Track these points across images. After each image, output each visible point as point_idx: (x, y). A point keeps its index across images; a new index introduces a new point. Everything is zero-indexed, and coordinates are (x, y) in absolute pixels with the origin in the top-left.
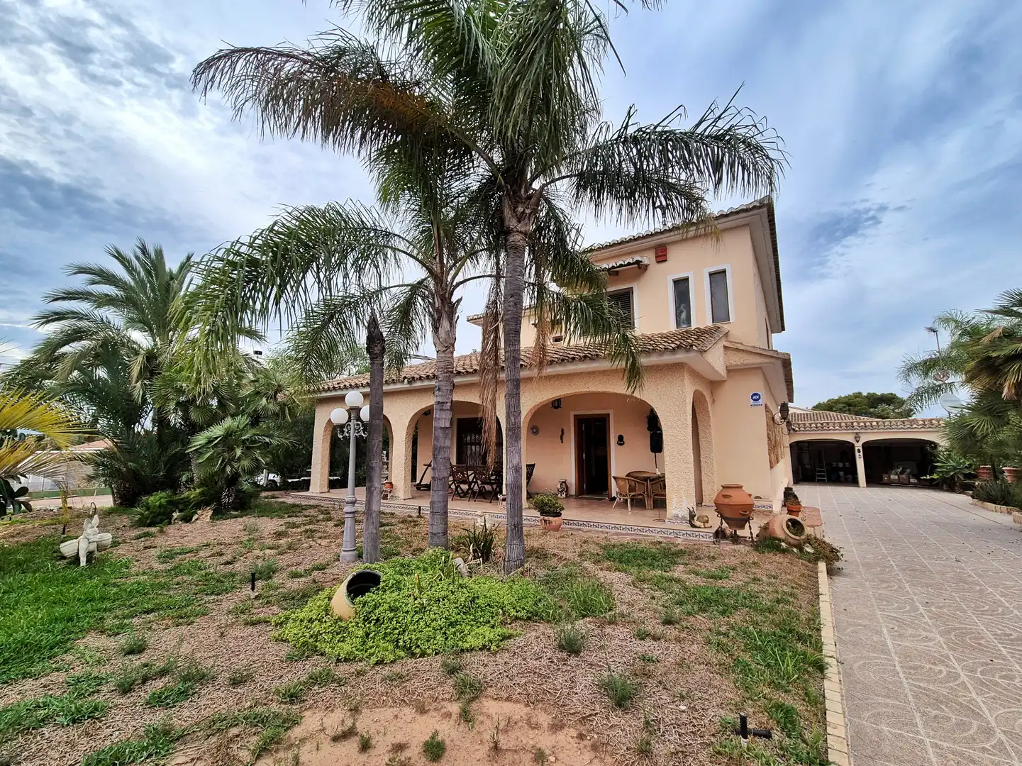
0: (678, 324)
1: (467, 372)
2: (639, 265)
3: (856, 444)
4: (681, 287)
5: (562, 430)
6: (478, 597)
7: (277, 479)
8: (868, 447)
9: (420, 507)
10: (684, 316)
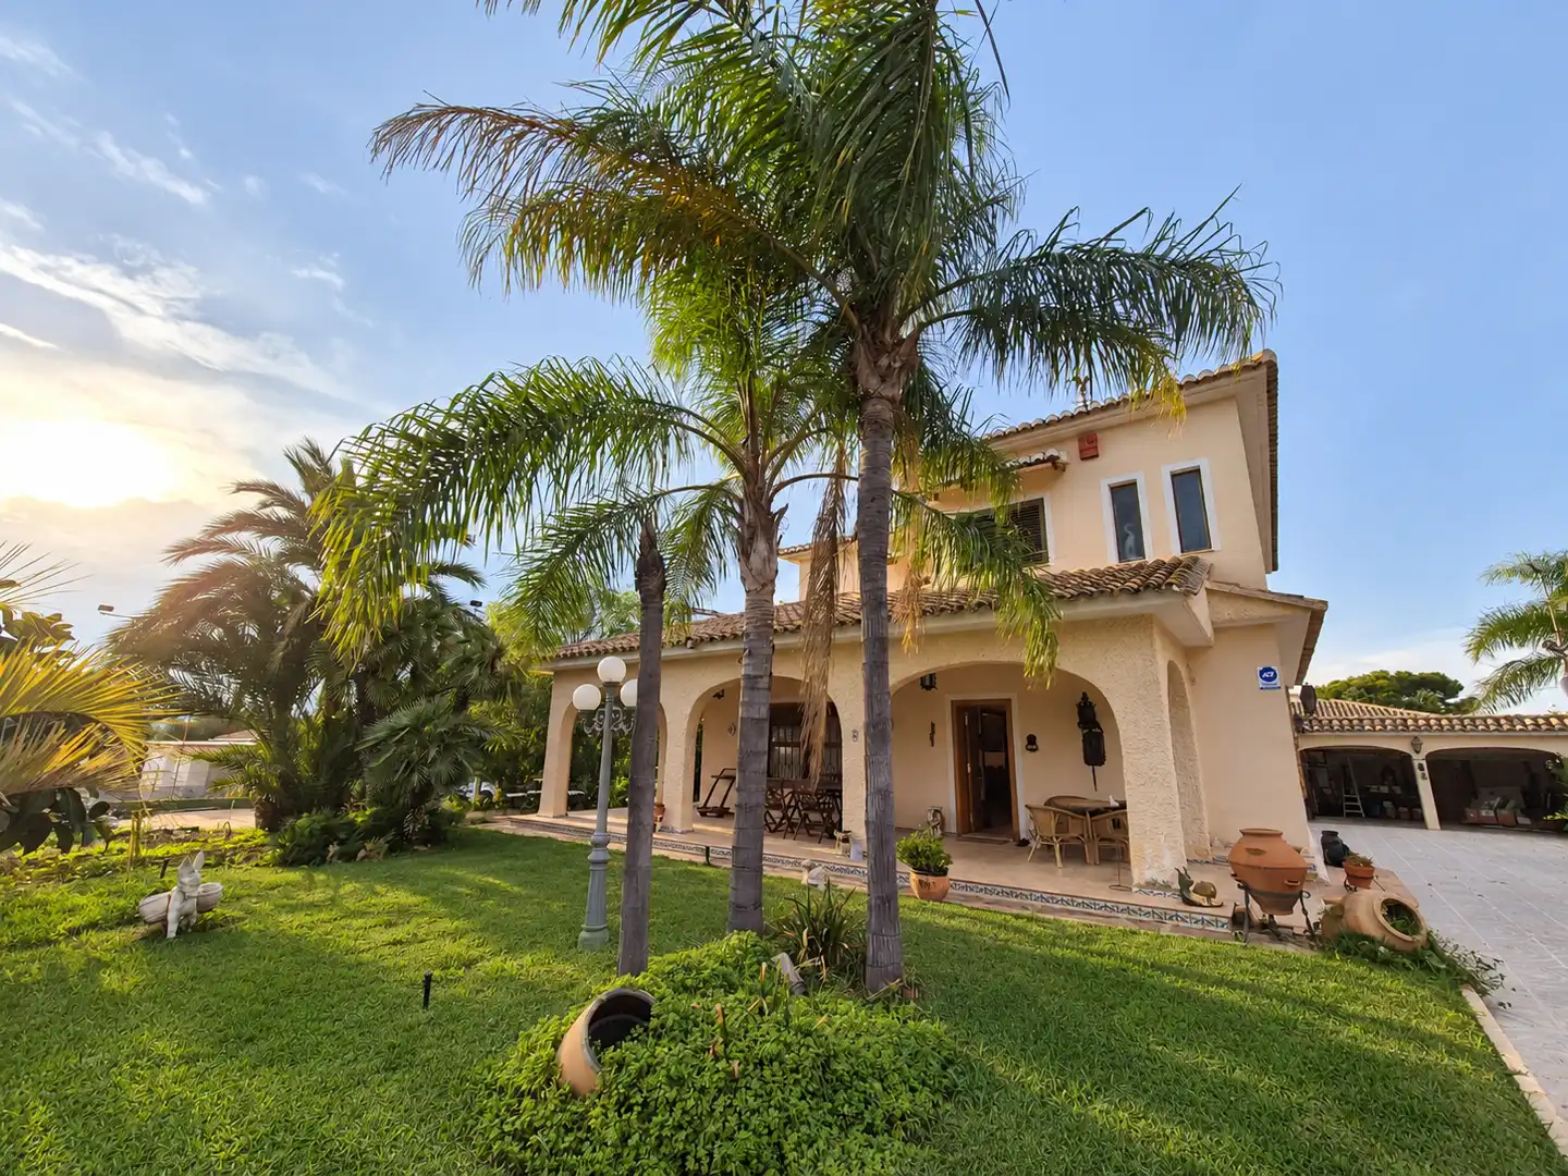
0: (1122, 556)
1: (786, 629)
2: (1054, 463)
3: (1414, 756)
4: (1125, 499)
5: (933, 725)
6: (836, 1056)
7: (495, 790)
8: (1435, 761)
9: (708, 848)
10: (1130, 541)
